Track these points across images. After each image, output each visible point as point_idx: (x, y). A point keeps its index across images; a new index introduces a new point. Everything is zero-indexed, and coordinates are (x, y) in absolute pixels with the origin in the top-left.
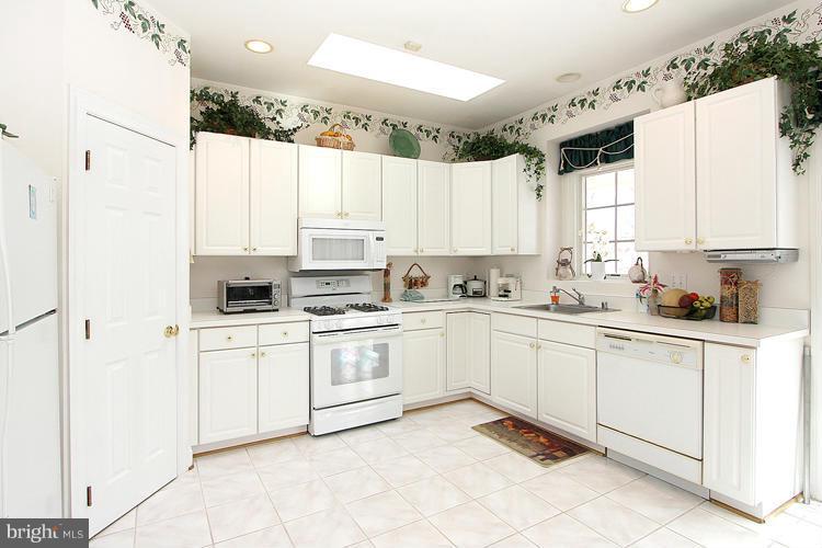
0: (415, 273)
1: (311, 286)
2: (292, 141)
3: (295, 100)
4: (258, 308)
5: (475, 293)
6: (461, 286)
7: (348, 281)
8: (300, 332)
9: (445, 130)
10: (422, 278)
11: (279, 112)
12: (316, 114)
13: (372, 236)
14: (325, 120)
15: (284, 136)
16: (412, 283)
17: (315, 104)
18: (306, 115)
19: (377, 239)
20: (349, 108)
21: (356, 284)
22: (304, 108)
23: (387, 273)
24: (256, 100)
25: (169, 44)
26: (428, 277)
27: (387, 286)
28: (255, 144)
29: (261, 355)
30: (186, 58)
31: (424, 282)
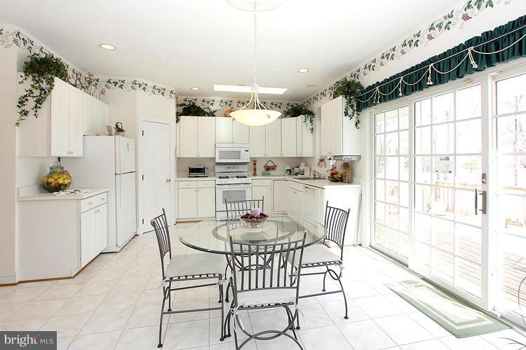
0: (270, 164)
1: (222, 169)
2: (214, 116)
3: (218, 99)
4: (200, 175)
5: (296, 173)
6: (290, 170)
7: (237, 167)
8: (212, 184)
9: (285, 102)
10: (273, 166)
11: (212, 104)
12: (226, 103)
13: (243, 150)
14: (230, 105)
15: (212, 114)
16: (268, 169)
17: (226, 99)
18: (222, 104)
19: (246, 151)
20: (239, 99)
21: (241, 168)
22: (221, 102)
23: (255, 164)
24: (204, 101)
25: (167, 93)
26: (276, 166)
27: (255, 170)
28: (200, 118)
29: (197, 191)
30: (173, 96)
31: (274, 168)
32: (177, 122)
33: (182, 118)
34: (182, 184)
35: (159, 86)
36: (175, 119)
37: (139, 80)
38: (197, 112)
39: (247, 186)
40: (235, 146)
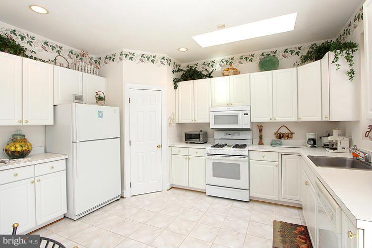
0: (283, 131)
1: (222, 135)
2: (212, 77)
3: (218, 59)
4: (195, 142)
5: (325, 145)
6: (313, 140)
7: (239, 134)
9: (306, 45)
10: (288, 133)
11: (212, 65)
12: (227, 62)
13: (241, 114)
14: (231, 63)
15: (209, 76)
16: (280, 136)
17: (226, 58)
18: (222, 64)
19: (244, 114)
20: (241, 55)
21: (243, 135)
22: (222, 61)
23: (261, 130)
24: (204, 64)
25: (158, 61)
26: (292, 134)
27: (261, 137)
28: (196, 81)
29: (189, 159)
30: (165, 62)
31: (289, 136)
32: (175, 88)
33: (180, 84)
34: (175, 151)
35: (147, 54)
36: (173, 85)
37: (126, 51)
38: (193, 75)
39: (242, 159)
40: (232, 108)
